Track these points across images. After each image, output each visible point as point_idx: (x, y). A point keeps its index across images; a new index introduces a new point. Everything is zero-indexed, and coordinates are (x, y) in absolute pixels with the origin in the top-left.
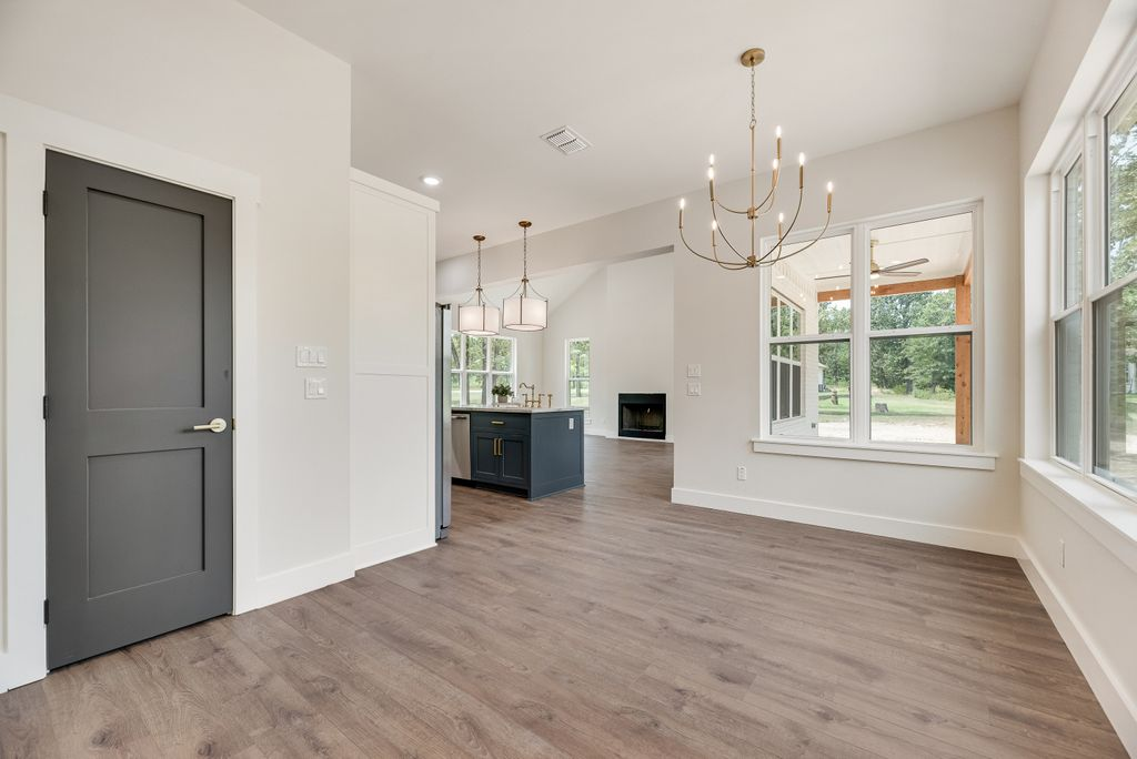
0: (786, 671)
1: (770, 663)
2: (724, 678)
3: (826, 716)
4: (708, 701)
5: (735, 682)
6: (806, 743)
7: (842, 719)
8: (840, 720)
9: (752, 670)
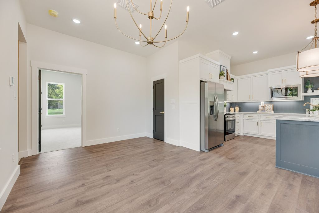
0: (99, 186)
1: (105, 185)
2: (107, 176)
3: (83, 185)
4: (105, 172)
5: (105, 177)
6: (83, 179)
7: (80, 187)
8: (80, 186)
9: (106, 181)
